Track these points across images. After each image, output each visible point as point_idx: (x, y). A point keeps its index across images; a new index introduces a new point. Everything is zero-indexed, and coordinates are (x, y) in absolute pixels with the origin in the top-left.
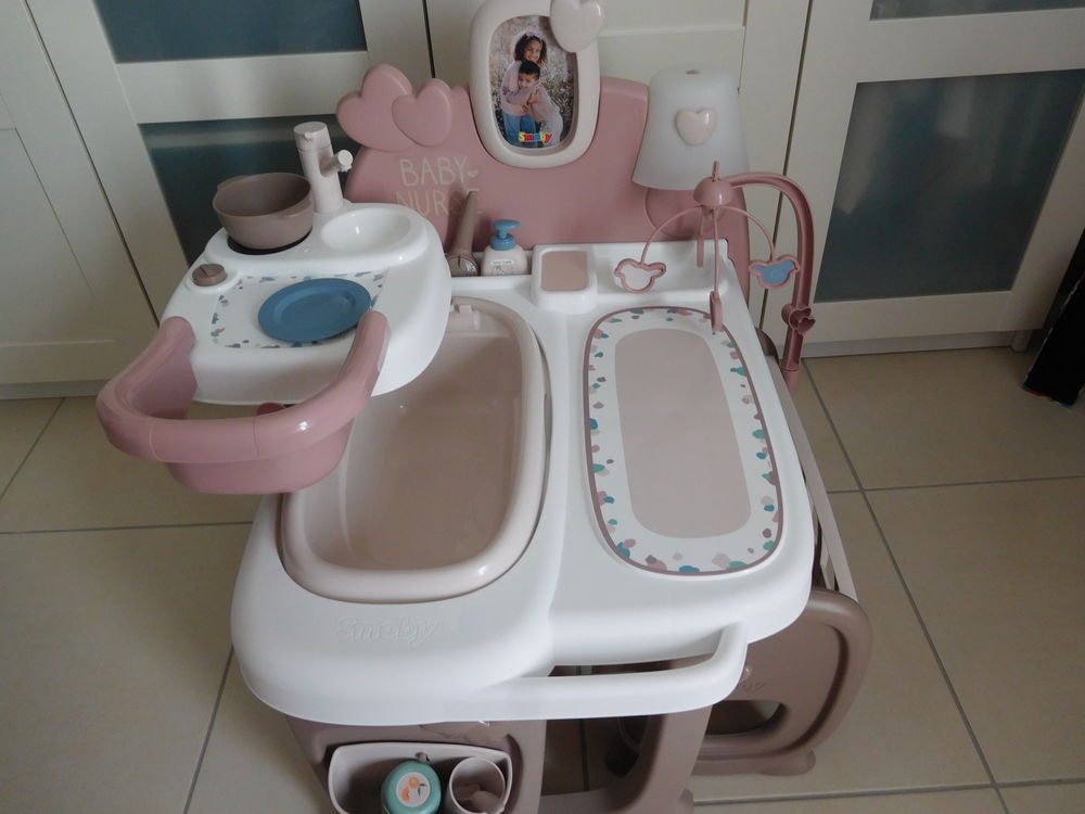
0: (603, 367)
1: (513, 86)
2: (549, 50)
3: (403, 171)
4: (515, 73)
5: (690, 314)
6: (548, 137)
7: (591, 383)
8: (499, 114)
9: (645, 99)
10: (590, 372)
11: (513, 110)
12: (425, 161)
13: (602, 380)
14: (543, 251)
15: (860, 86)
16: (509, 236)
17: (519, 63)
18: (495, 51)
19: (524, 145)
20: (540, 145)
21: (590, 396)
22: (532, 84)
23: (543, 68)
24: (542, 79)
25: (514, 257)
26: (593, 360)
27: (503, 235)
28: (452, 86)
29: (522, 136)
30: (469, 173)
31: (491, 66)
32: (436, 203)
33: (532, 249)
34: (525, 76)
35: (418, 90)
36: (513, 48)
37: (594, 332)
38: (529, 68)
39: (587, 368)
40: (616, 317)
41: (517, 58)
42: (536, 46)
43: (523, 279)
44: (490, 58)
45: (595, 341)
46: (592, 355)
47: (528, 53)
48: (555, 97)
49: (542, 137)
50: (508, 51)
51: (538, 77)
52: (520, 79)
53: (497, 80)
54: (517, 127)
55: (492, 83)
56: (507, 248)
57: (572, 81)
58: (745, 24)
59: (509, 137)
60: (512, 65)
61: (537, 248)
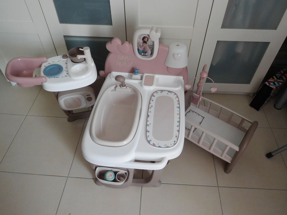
0: (153, 103)
1: (141, 45)
2: (149, 39)
3: (118, 57)
4: (142, 43)
5: (172, 93)
6: (148, 55)
7: (150, 107)
8: (138, 50)
9: (168, 50)
10: (150, 104)
11: (141, 49)
12: (123, 56)
13: (152, 106)
14: (145, 75)
15: (218, 41)
16: (138, 72)
17: (143, 41)
18: (138, 38)
19: (143, 55)
20: (146, 56)
21: (149, 110)
22: (145, 45)
23: (148, 42)
24: (147, 44)
25: (138, 76)
26: (151, 102)
27: (136, 72)
28: (129, 43)
29: (143, 54)
30: (132, 59)
31: (137, 41)
32: (125, 64)
33: (143, 74)
34: (144, 43)
35: (123, 43)
36: (142, 38)
37: (152, 95)
38: (145, 42)
39: (150, 103)
40: (157, 92)
41: (142, 40)
42: (147, 39)
43: (140, 81)
44: (137, 40)
45: (152, 97)
46: (151, 100)
47: (145, 40)
48: (150, 48)
49: (147, 54)
50: (141, 39)
51: (146, 44)
52: (143, 44)
53: (138, 44)
54: (142, 52)
55: (137, 44)
56: (137, 75)
57: (153, 45)
58: (193, 27)
59: (140, 53)
60: (141, 41)
61: (144, 74)
